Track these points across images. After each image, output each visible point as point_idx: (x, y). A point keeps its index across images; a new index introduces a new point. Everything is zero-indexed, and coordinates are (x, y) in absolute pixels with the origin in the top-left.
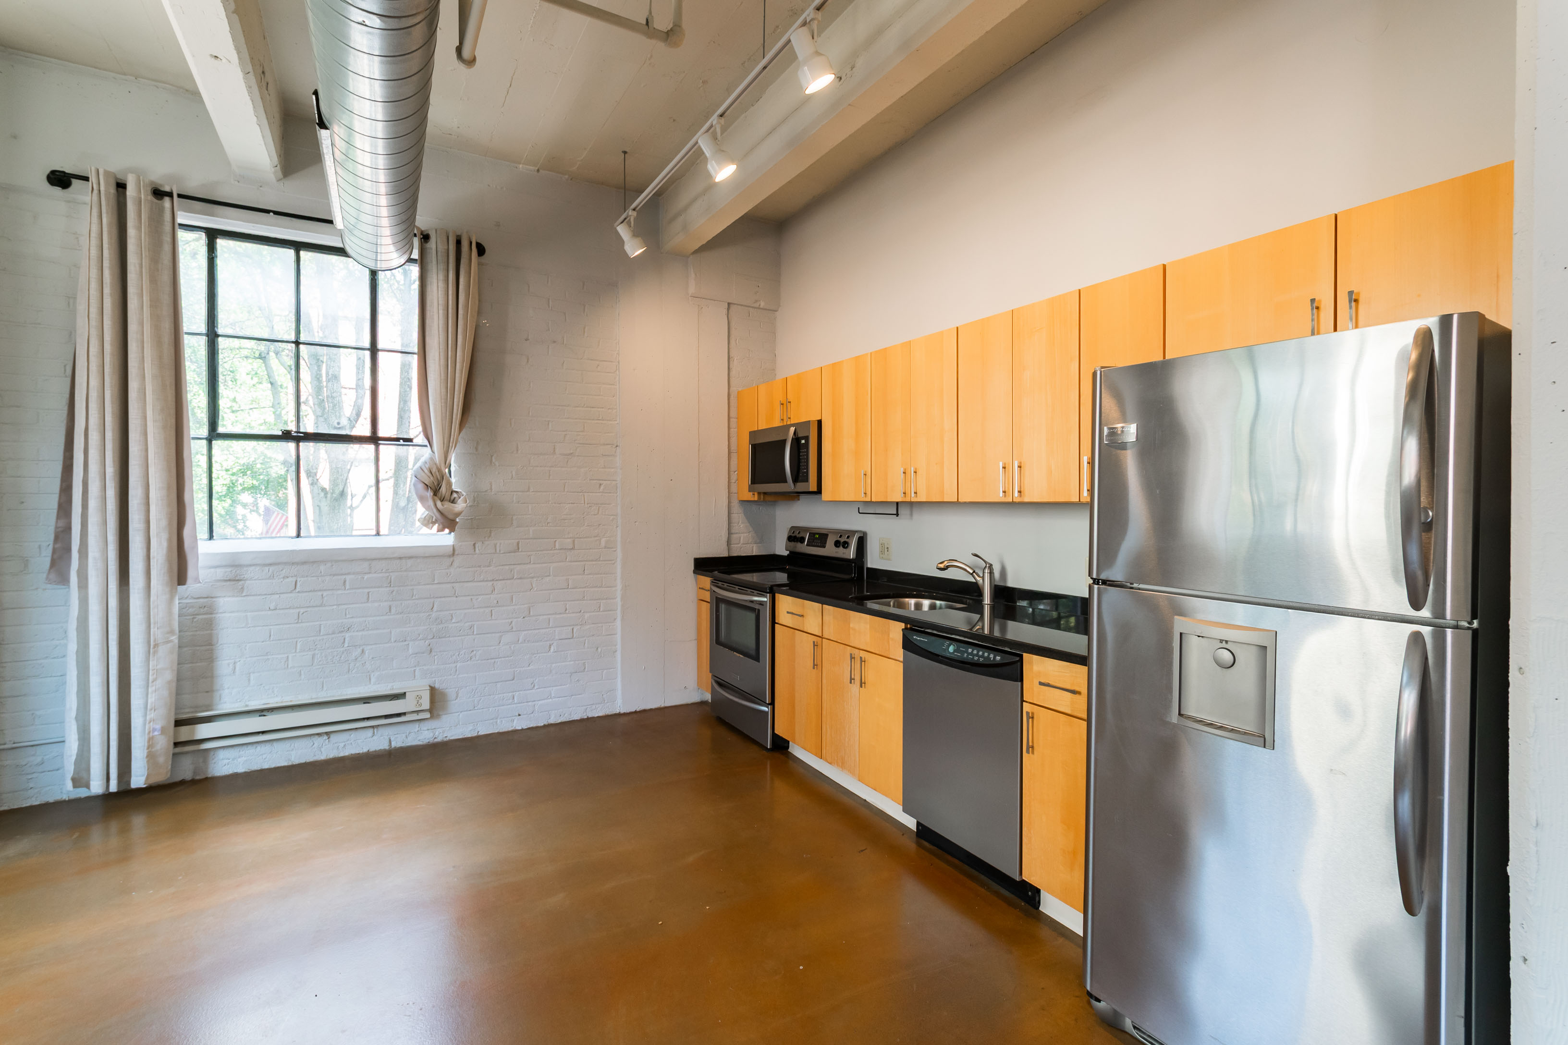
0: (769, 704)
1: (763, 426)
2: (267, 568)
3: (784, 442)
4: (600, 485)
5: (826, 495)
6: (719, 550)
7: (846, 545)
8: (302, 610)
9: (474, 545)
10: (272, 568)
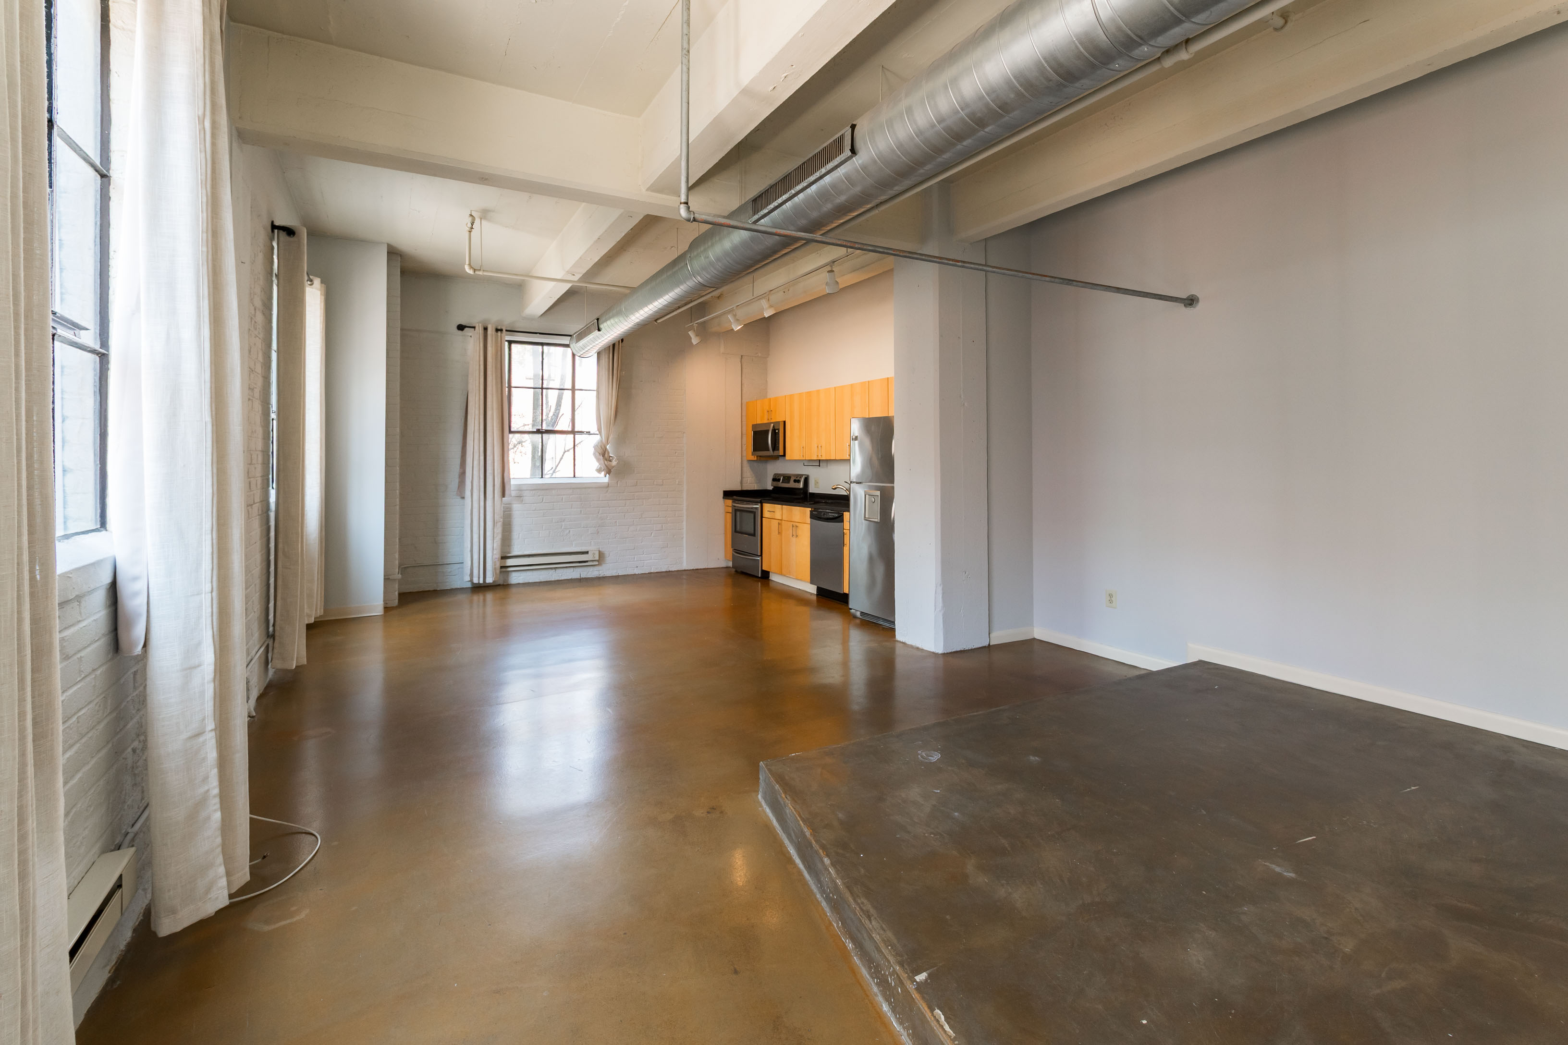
0: (759, 556)
1: (759, 422)
2: (531, 492)
3: (768, 431)
4: (676, 452)
5: (787, 457)
6: (736, 487)
7: (799, 481)
8: (546, 511)
9: (617, 482)
10: (534, 491)
